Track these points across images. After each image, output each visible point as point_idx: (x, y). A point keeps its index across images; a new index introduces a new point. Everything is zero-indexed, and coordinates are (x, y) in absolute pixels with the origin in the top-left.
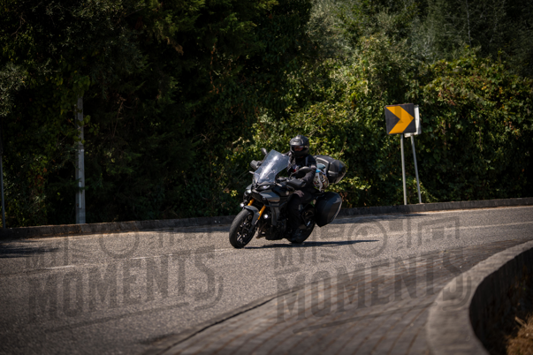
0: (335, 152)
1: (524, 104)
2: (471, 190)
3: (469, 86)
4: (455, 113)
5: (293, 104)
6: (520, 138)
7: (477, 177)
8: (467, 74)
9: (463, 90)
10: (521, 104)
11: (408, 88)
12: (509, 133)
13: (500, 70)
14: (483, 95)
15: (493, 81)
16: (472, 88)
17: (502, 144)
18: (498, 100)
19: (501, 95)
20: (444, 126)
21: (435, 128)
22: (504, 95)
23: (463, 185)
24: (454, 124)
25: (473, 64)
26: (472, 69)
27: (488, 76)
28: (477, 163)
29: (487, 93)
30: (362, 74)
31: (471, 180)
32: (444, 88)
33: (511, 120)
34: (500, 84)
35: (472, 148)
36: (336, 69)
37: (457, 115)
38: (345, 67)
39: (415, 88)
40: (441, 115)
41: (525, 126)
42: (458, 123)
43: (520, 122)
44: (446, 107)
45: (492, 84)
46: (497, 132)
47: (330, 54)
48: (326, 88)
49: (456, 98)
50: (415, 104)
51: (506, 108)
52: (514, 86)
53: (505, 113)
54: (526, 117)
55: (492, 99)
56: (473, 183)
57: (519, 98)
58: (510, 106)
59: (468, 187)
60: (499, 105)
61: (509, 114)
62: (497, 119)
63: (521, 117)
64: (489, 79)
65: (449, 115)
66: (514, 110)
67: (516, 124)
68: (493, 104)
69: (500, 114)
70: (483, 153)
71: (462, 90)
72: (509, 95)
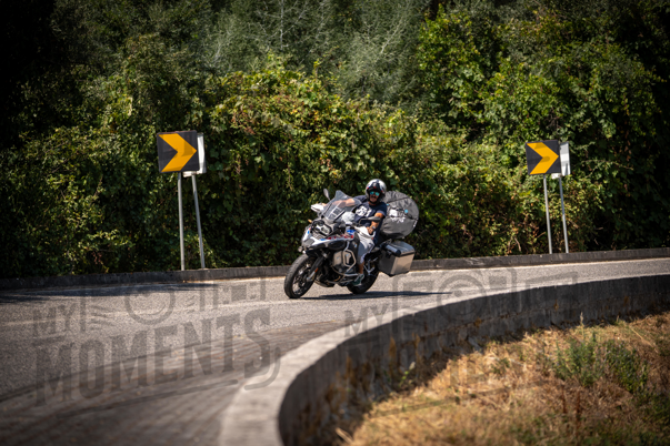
0: (86, 195)
1: (348, 135)
2: (273, 252)
3: (274, 109)
4: (254, 144)
5: (29, 128)
6: (341, 181)
7: (282, 234)
8: (271, 92)
9: (266, 114)
10: (343, 136)
11: (189, 108)
12: (327, 174)
13: (316, 87)
14: (292, 122)
15: (306, 103)
16: (278, 111)
17: (315, 189)
18: (313, 128)
19: (316, 123)
20: (238, 163)
21: (226, 166)
22: (321, 122)
23: (263, 244)
24: (253, 162)
25: (279, 79)
26: (278, 85)
27: (300, 96)
28: (282, 214)
29: (298, 118)
30: (125, 89)
31: (272, 238)
32: (239, 110)
33: (330, 157)
34: (315, 107)
35: (276, 194)
36: (91, 80)
37: (256, 146)
38: (103, 78)
39: (198, 109)
40: (235, 147)
41: (348, 165)
42: (258, 155)
43: (342, 159)
44: (240, 136)
45: (305, 106)
46: (310, 172)
47: (83, 60)
48: (75, 105)
49: (256, 126)
50: (199, 131)
51: (323, 140)
52: (335, 111)
53: (322, 146)
54: (350, 153)
55: (304, 127)
56: (276, 242)
57: (341, 126)
58: (328, 137)
59: (270, 247)
60: (314, 135)
61: (327, 149)
62: (310, 155)
63: (344, 152)
64: (301, 100)
65: (245, 147)
66: (334, 143)
67: (336, 163)
68: (307, 133)
69: (315, 149)
70: (290, 200)
71: (264, 113)
72: (327, 124)
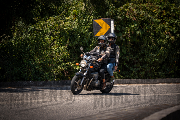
0: (62, 45)
1: (178, 22)
2: (143, 73)
3: (145, 9)
4: (136, 25)
6: (174, 42)
7: (148, 65)
8: (144, 2)
10: (176, 22)
11: (108, 9)
14: (153, 15)
15: (160, 7)
16: (147, 10)
17: (163, 46)
18: (162, 18)
19: (164, 16)
20: (129, 33)
21: (123, 34)
22: (166, 16)
23: (139, 69)
24: (135, 32)
27: (157, 4)
28: (148, 56)
29: (156, 14)
31: (143, 67)
32: (130, 10)
33: (170, 31)
34: (164, 9)
35: (145, 47)
37: (137, 26)
39: (112, 9)
40: (128, 26)
41: (178, 35)
42: (138, 30)
43: (175, 32)
44: (130, 22)
45: (159, 9)
46: (161, 37)
48: (58, 6)
49: (137, 17)
50: (112, 19)
51: (167, 23)
52: (172, 11)
53: (166, 26)
55: (158, 18)
56: (145, 69)
57: (175, 18)
58: (169, 22)
59: (142, 70)
60: (163, 22)
61: (168, 28)
62: (161, 30)
63: (176, 29)
64: (157, 6)
65: (132, 26)
66: (172, 25)
67: (172, 34)
68: (159, 20)
69: (163, 27)
70: (151, 50)
71: (141, 11)
72: (169, 16)
